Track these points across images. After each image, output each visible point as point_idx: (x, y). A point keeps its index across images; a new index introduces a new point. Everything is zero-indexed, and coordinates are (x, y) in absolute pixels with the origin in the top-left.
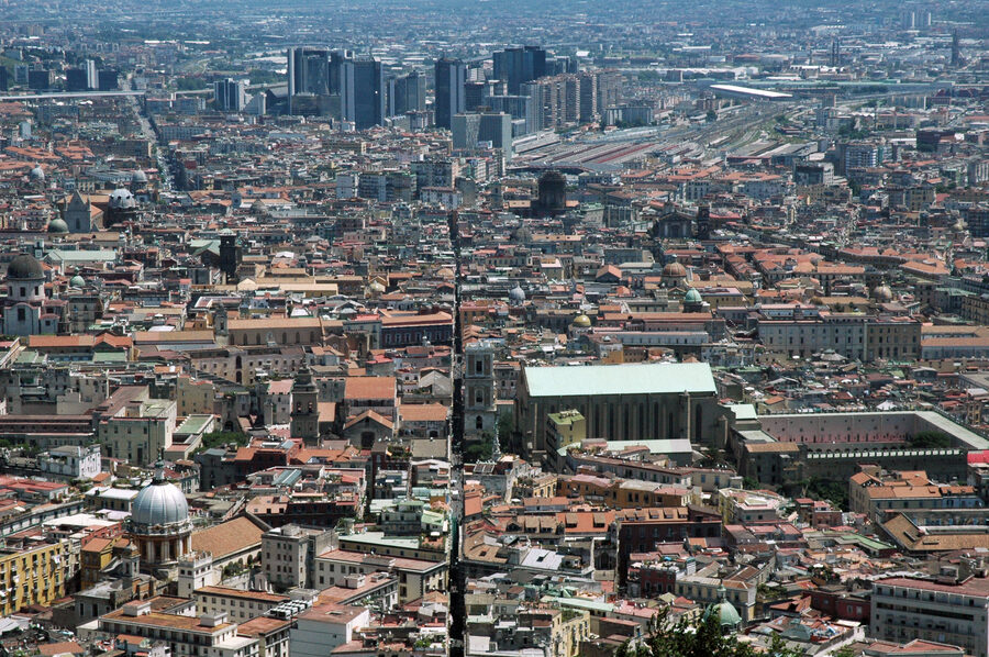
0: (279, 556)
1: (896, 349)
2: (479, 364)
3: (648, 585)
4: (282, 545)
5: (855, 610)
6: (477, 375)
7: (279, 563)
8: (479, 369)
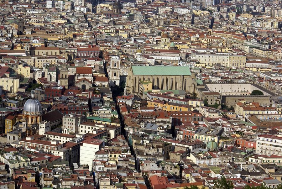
0: (68, 123)
1: (238, 64)
2: (115, 64)
3: (186, 135)
4: (70, 120)
5: (251, 145)
6: (114, 68)
7: (68, 125)
8: (115, 66)
